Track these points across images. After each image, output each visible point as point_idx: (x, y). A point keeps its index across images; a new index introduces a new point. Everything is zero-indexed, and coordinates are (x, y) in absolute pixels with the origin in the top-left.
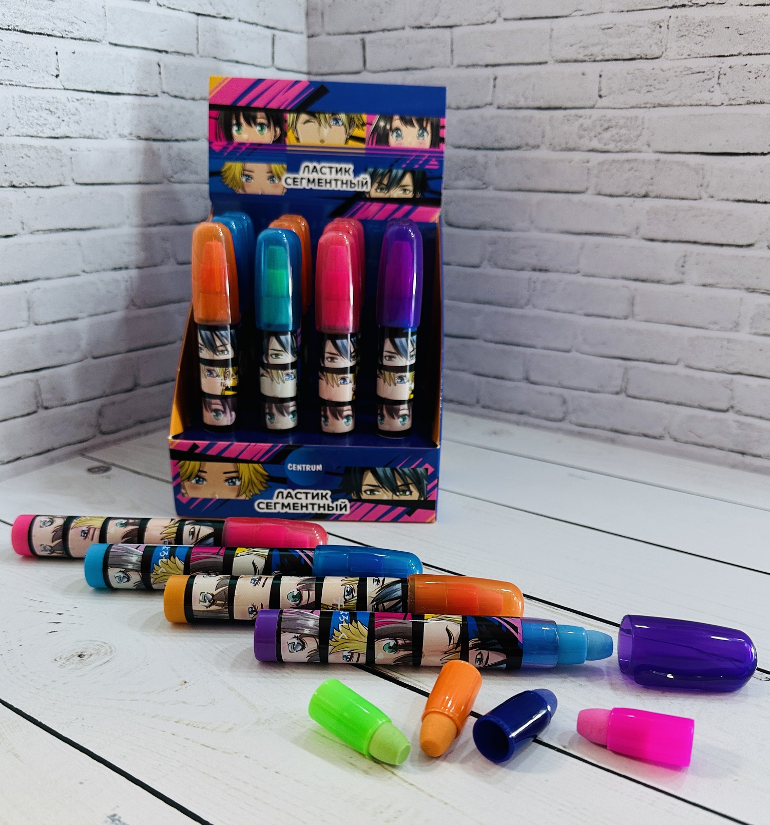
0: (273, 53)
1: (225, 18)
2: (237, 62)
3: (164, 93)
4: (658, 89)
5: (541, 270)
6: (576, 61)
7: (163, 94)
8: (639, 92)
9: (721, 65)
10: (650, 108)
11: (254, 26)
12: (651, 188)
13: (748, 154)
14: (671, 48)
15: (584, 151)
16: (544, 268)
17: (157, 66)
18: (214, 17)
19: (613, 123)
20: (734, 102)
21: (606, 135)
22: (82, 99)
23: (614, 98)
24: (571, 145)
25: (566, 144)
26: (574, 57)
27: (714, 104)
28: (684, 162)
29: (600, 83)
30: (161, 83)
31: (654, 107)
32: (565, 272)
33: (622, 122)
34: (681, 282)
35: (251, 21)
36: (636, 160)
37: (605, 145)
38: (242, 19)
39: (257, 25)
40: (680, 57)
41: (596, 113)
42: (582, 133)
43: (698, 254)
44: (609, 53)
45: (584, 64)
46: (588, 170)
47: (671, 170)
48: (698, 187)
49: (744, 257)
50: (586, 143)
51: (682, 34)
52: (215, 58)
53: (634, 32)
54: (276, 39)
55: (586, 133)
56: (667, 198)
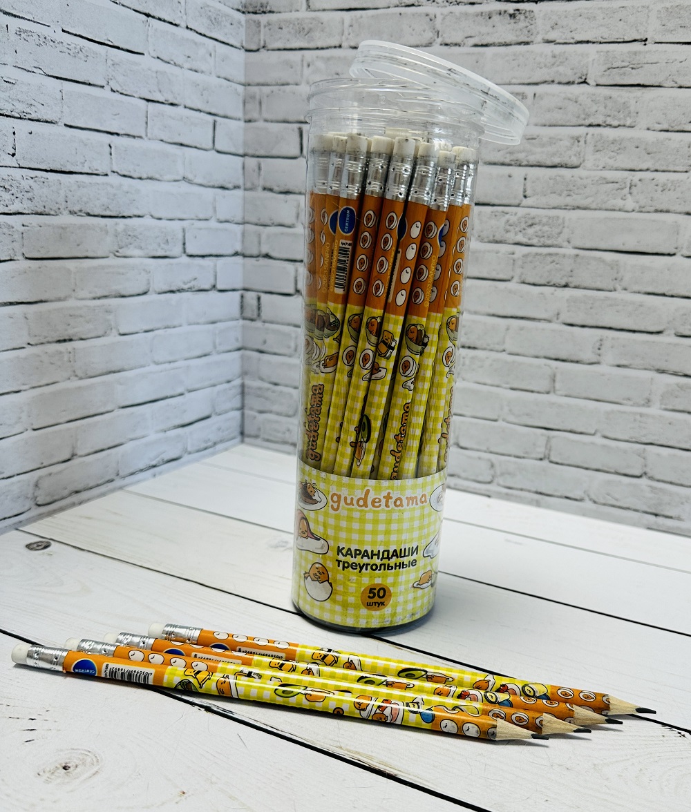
0: (214, 137)
1: (172, 104)
2: (182, 145)
3: (114, 172)
4: (577, 194)
5: (469, 348)
6: (503, 164)
7: (113, 174)
8: (560, 195)
9: (631, 178)
10: (569, 209)
11: (198, 113)
12: (570, 279)
13: (657, 254)
14: (588, 160)
15: (509, 244)
16: (472, 346)
17: (109, 147)
18: (162, 103)
19: (537, 220)
20: (643, 210)
21: (530, 231)
22: (36, 177)
23: (538, 199)
24: (498, 238)
25: (494, 236)
26: (502, 160)
27: (626, 209)
28: (600, 258)
29: (524, 185)
30: (112, 164)
31: (574, 209)
32: (491, 350)
33: (545, 220)
34: (598, 363)
35: (196, 107)
36: (557, 254)
37: (529, 239)
38: (187, 105)
39: (200, 111)
40: (595, 168)
41: (521, 212)
42: (508, 227)
43: (613, 339)
44: (533, 159)
45: (510, 167)
46: (514, 260)
47: (588, 264)
48: (612, 280)
49: (654, 342)
50: (512, 237)
51: (597, 148)
52: (162, 140)
53: (555, 144)
54: (217, 125)
55: (512, 227)
56: (585, 288)
